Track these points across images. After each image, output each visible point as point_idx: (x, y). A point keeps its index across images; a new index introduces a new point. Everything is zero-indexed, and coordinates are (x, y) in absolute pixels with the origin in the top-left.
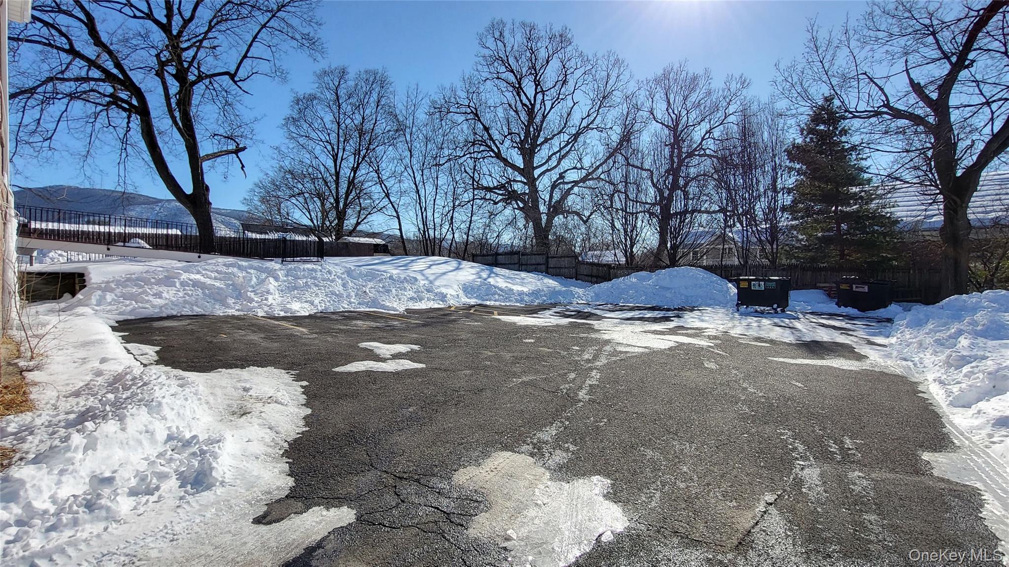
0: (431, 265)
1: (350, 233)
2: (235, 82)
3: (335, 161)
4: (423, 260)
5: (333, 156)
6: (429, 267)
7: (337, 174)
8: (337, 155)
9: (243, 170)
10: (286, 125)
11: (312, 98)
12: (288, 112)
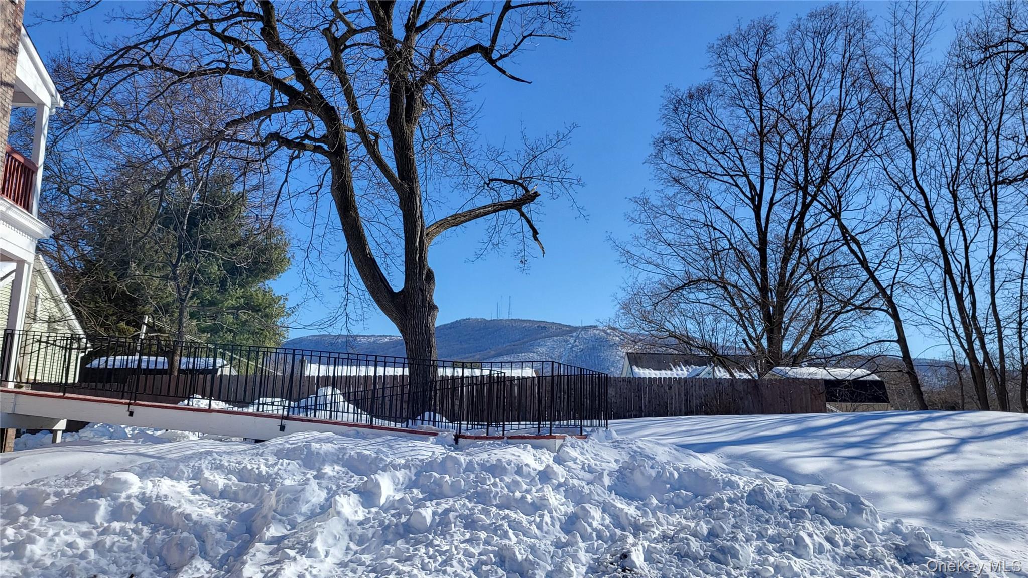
0: (964, 441)
1: (795, 361)
2: (493, 62)
3: (757, 210)
4: (941, 424)
5: (752, 200)
6: (953, 449)
7: (763, 234)
8: (761, 196)
9: (536, 239)
10: (658, 155)
11: (700, 93)
12: (659, 129)
